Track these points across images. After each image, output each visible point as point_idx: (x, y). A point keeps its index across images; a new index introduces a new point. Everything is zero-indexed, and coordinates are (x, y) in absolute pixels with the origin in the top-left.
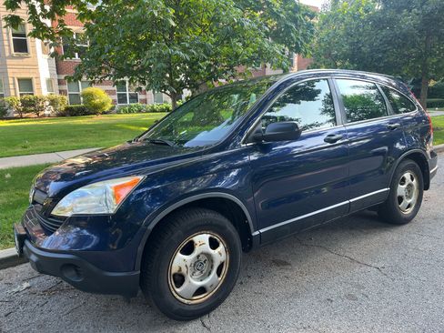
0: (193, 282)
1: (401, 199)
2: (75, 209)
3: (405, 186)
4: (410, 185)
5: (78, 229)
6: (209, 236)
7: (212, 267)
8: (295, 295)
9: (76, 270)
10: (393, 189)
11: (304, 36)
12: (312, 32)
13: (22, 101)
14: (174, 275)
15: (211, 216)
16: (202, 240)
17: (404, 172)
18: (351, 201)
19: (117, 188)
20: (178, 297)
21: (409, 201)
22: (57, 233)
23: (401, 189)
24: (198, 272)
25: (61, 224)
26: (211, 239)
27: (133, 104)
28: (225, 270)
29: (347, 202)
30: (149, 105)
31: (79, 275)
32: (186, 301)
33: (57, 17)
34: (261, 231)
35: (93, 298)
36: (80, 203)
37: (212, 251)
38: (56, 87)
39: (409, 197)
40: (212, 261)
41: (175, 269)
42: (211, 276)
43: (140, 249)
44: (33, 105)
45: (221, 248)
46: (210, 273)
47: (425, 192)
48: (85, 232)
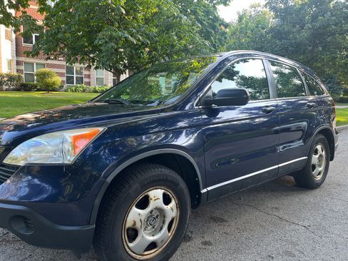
0: (146, 237)
1: (314, 167)
2: (28, 159)
3: (317, 156)
4: (321, 156)
5: (30, 178)
6: (163, 191)
7: (164, 222)
8: (237, 250)
9: (25, 222)
10: (310, 158)
11: (220, 40)
12: (225, 38)
14: (128, 229)
15: (166, 172)
16: (156, 194)
17: (317, 144)
18: (280, 165)
19: (76, 138)
20: (130, 252)
21: (320, 169)
22: (8, 181)
23: (315, 158)
24: (150, 227)
25: (12, 173)
26: (164, 195)
27: (79, 85)
28: (174, 226)
29: (277, 166)
30: (92, 87)
31: (28, 227)
32: (138, 257)
33: (21, 9)
34: (209, 189)
35: (39, 250)
36: (34, 152)
37: (165, 207)
38: (14, 66)
39: (320, 166)
40: (164, 216)
41: (129, 224)
42: (163, 231)
43: (98, 201)
45: (173, 204)
46: (161, 229)
47: (330, 162)
48: (36, 181)
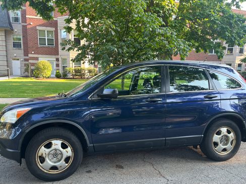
13: (75, 70)
14: (40, 157)
20: (41, 168)
26: (62, 144)
28: (71, 161)
32: (46, 171)
37: (62, 150)
39: (225, 145)
40: (62, 155)
41: (40, 154)
44: (80, 73)
46: (61, 160)
